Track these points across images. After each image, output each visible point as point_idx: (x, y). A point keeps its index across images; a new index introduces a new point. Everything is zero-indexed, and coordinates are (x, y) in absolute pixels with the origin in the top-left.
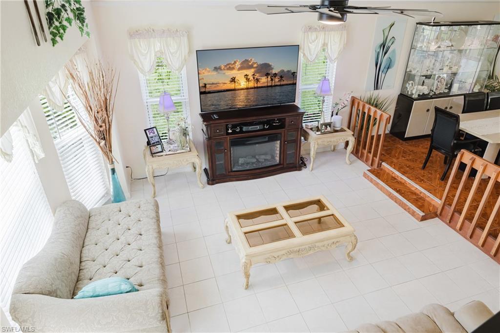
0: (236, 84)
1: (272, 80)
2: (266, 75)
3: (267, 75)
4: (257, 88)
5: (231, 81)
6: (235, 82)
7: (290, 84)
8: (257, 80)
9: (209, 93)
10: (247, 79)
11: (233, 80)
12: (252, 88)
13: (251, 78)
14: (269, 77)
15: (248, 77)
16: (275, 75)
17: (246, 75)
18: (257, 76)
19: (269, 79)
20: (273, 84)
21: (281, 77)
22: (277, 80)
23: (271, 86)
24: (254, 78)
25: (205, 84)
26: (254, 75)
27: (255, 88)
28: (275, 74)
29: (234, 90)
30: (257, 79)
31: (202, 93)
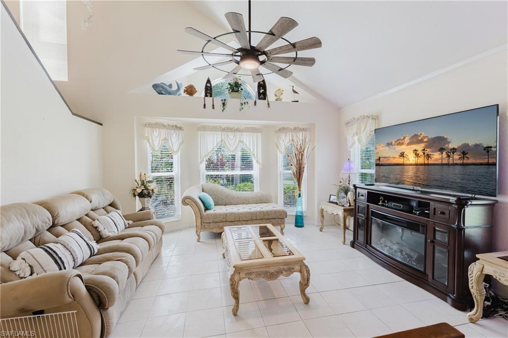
0: (405, 159)
1: (449, 156)
2: (440, 151)
3: (441, 150)
4: (428, 165)
5: (400, 156)
6: (404, 157)
7: (481, 164)
8: (428, 156)
9: (382, 165)
10: (416, 154)
11: (402, 155)
12: (422, 165)
13: (421, 153)
14: (444, 153)
15: (418, 152)
16: (454, 150)
17: (415, 150)
18: (428, 151)
20: (451, 162)
21: (464, 153)
23: (448, 164)
24: (424, 153)
25: (380, 158)
26: (424, 150)
27: (425, 165)
28: (454, 149)
29: (403, 165)
30: (428, 155)
31: (377, 165)
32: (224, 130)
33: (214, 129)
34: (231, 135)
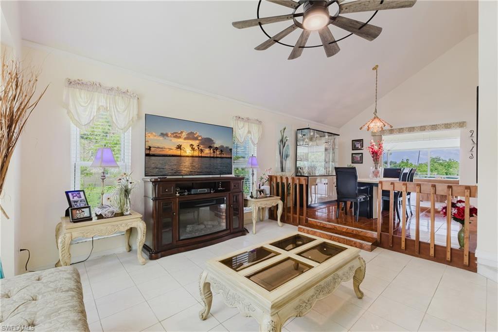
0: (182, 151)
1: (214, 152)
2: (209, 148)
3: (210, 147)
4: (201, 157)
5: (177, 148)
6: (181, 149)
8: (202, 151)
9: (154, 155)
10: (192, 148)
11: (179, 147)
12: (197, 157)
13: (196, 148)
14: (212, 149)
15: (194, 147)
16: (217, 149)
17: (192, 145)
18: (201, 147)
19: (212, 151)
20: (215, 156)
21: (222, 151)
22: (218, 153)
23: (213, 157)
24: (199, 148)
25: (150, 147)
26: (198, 146)
27: (199, 157)
28: (217, 148)
29: (180, 156)
30: (201, 150)
31: (147, 155)
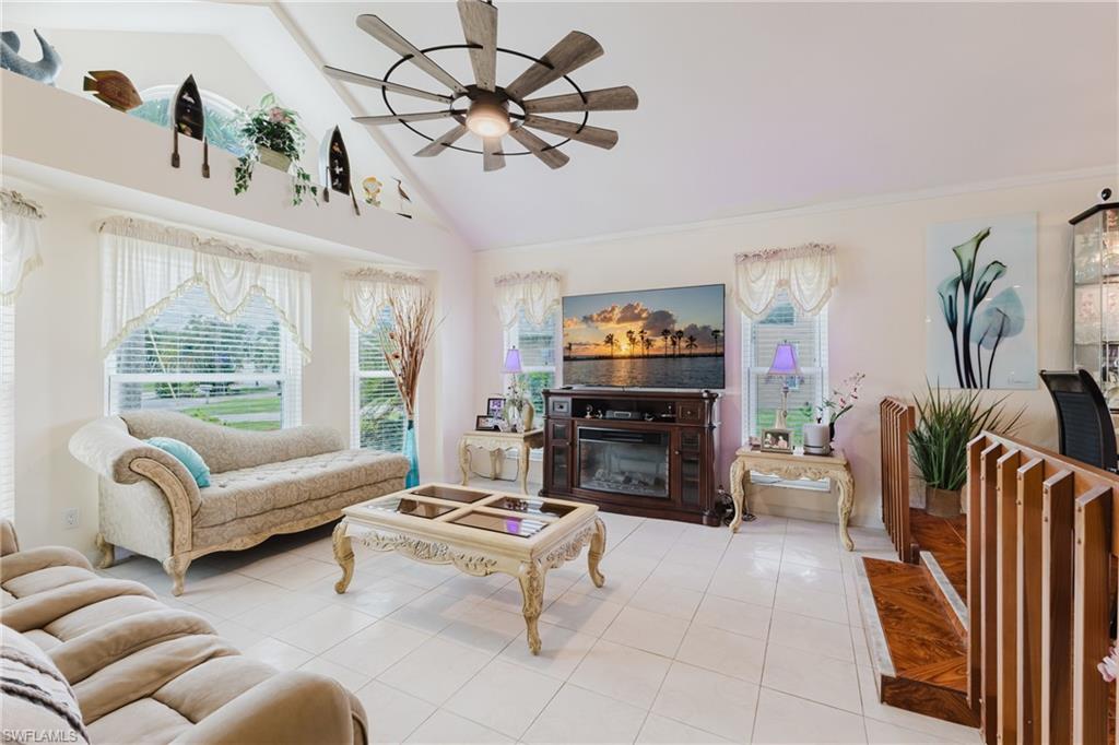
0: (614, 347)
1: (674, 343)
2: (663, 334)
3: (665, 333)
4: (648, 357)
5: (607, 342)
6: (612, 343)
7: (710, 355)
8: (648, 343)
9: (575, 359)
10: (631, 339)
11: (610, 340)
12: (639, 357)
13: (638, 338)
14: (669, 338)
15: (633, 336)
16: (680, 334)
17: (630, 332)
19: (669, 341)
20: (677, 353)
21: (692, 339)
22: (683, 344)
23: (672, 356)
24: (642, 338)
25: (570, 345)
26: (642, 332)
27: (643, 357)
28: (680, 332)
29: (611, 358)
30: (647, 340)
31: (566, 359)
32: (205, 246)
33: (170, 237)
34: (227, 267)
